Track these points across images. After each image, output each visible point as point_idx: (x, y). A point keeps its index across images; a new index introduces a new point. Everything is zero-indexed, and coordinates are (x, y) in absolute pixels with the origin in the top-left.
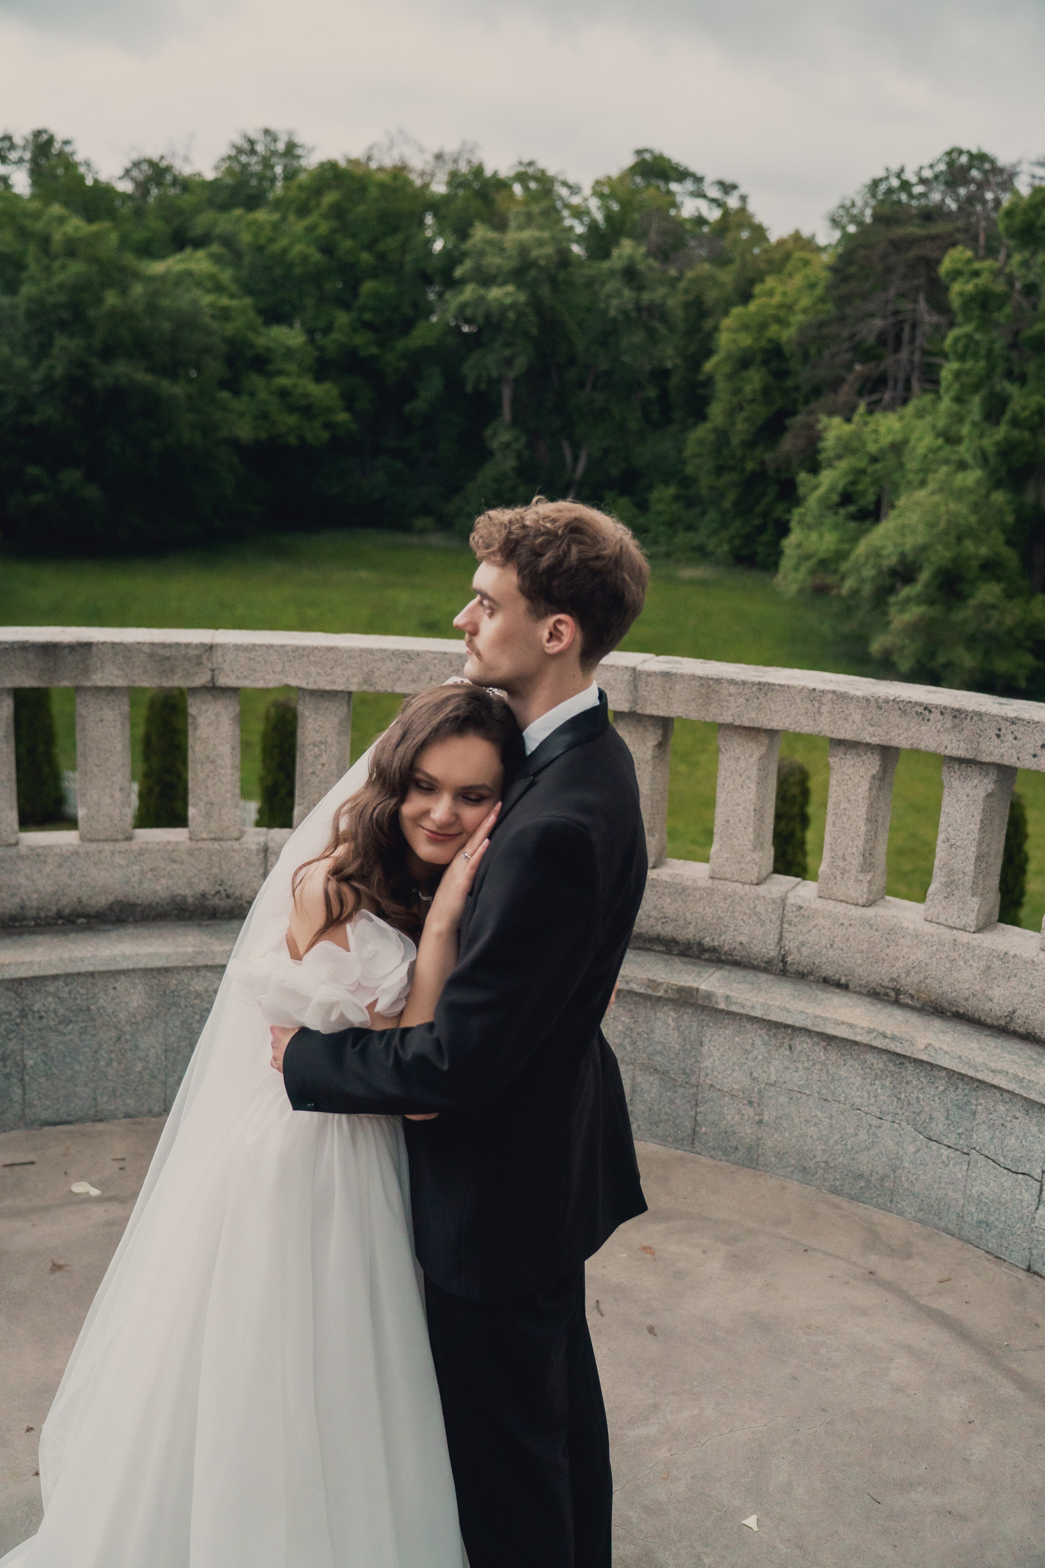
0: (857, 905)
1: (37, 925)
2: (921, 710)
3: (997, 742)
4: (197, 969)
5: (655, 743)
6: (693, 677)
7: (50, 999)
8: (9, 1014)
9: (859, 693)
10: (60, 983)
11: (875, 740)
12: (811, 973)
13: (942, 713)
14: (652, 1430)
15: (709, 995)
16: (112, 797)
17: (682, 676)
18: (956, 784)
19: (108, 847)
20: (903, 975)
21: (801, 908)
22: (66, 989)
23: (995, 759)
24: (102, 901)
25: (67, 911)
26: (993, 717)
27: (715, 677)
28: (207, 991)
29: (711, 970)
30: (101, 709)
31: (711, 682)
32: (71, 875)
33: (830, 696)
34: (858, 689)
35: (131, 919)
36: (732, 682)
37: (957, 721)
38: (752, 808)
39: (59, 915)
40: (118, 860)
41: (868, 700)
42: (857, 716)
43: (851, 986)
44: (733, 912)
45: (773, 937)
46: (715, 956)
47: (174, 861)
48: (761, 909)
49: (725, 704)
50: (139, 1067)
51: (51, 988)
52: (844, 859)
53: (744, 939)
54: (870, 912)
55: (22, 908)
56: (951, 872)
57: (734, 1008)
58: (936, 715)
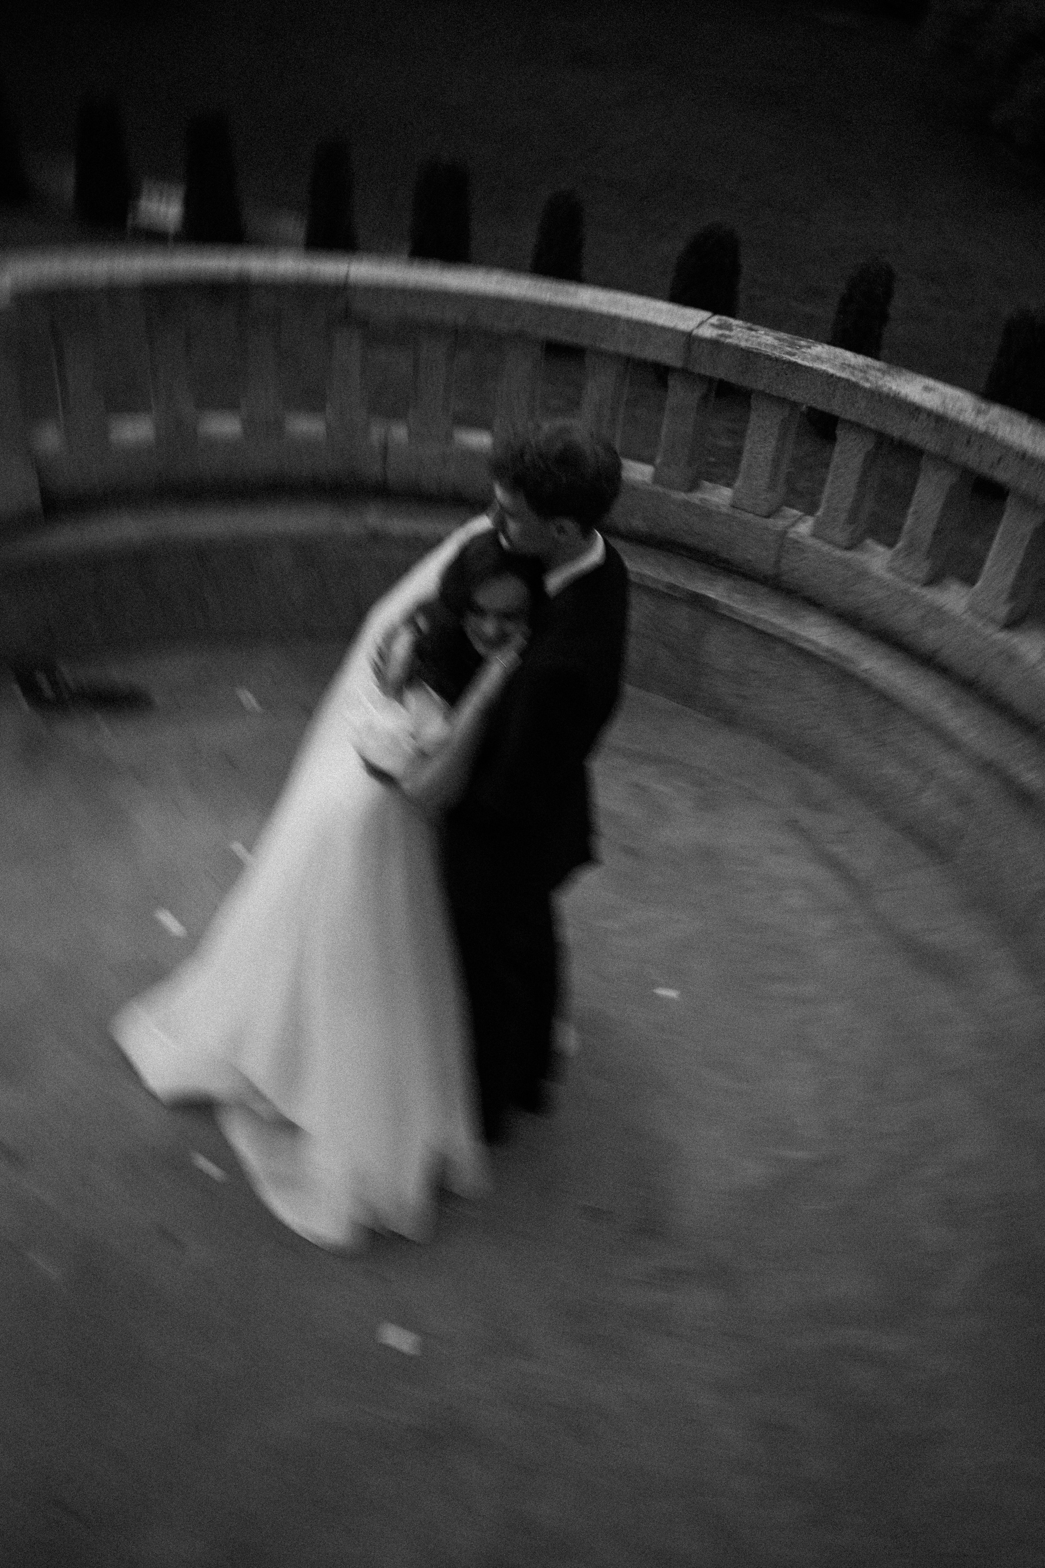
0: (839, 547)
3: (966, 448)
5: (701, 393)
6: (737, 348)
11: (873, 426)
12: (796, 592)
17: (728, 345)
18: (931, 471)
21: (796, 543)
24: (260, 475)
25: (235, 484)
29: (720, 579)
34: (867, 380)
35: (284, 492)
36: (768, 356)
37: (940, 424)
41: (872, 394)
42: (863, 403)
43: (825, 607)
44: (745, 536)
45: (773, 559)
46: (726, 566)
48: (766, 537)
49: (760, 375)
52: (836, 510)
53: (752, 557)
54: (849, 555)
56: (914, 538)
57: (734, 615)
58: (923, 416)
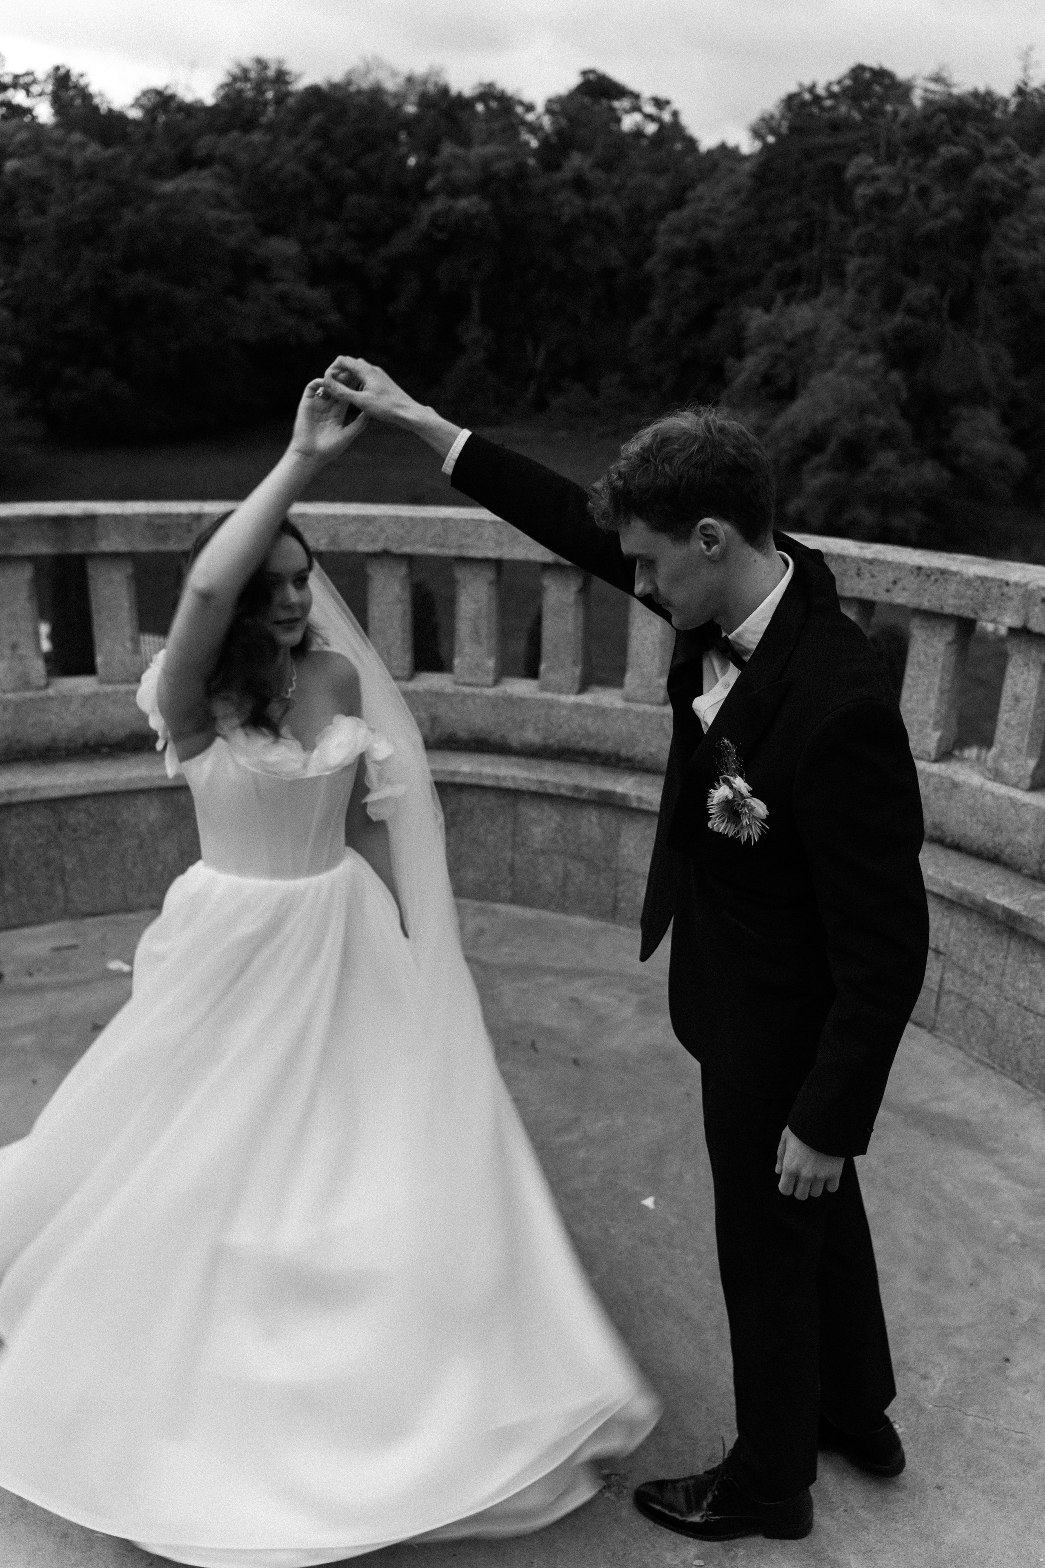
3: (857, 579)
7: (82, 815)
8: (48, 827)
14: (574, 1136)
15: (624, 796)
16: (123, 645)
19: (122, 688)
23: (856, 594)
25: (92, 743)
26: (855, 560)
30: (109, 571)
32: (93, 713)
38: (657, 641)
39: (86, 745)
50: (160, 868)
51: (82, 805)
57: (645, 806)
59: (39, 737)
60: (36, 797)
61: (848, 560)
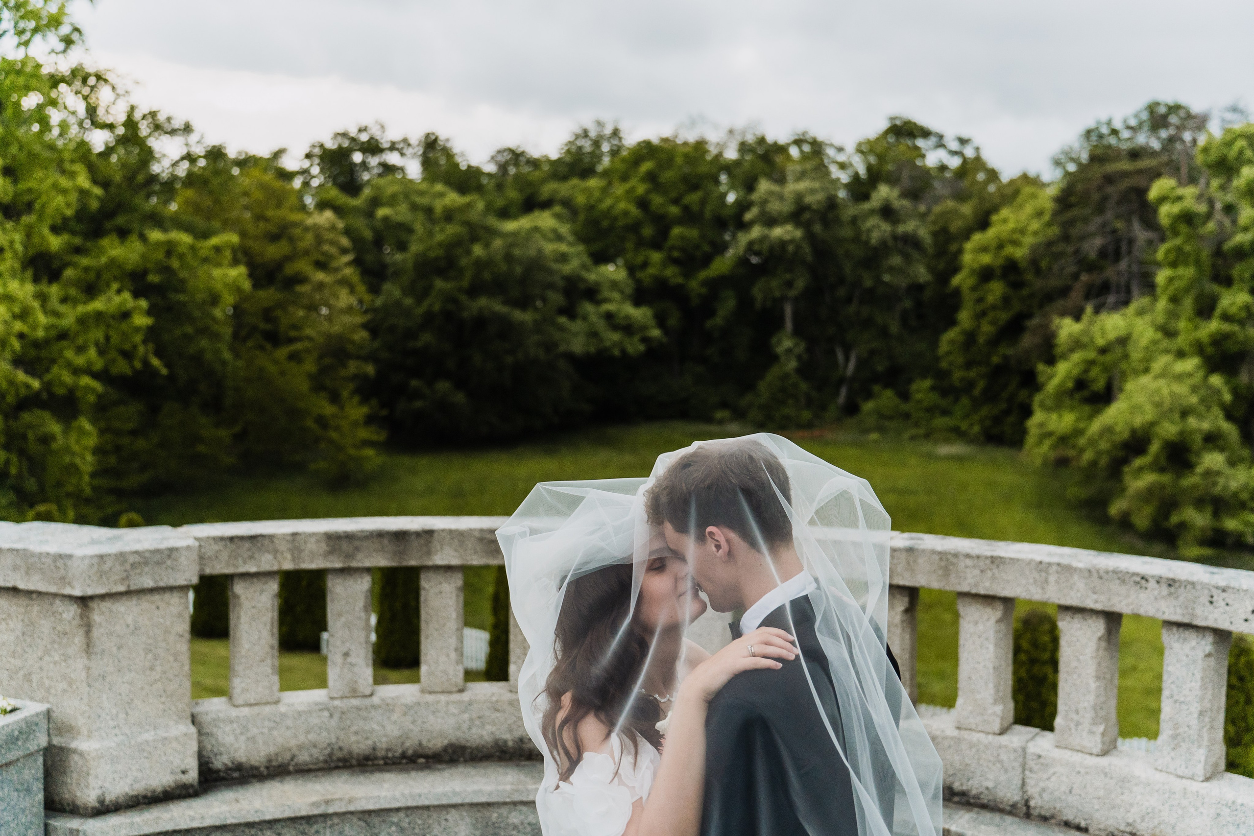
0: (1091, 754)
1: (386, 764)
2: (1138, 579)
3: (1210, 608)
4: (515, 804)
5: (902, 608)
6: (934, 552)
7: (393, 828)
9: (1081, 565)
10: (402, 815)
11: (1099, 607)
12: (1053, 817)
13: (1158, 582)
16: (448, 656)
17: (923, 551)
18: (1176, 646)
19: (443, 698)
20: (1139, 821)
21: (1039, 757)
22: (407, 820)
23: (1211, 623)
24: (437, 744)
25: (410, 752)
26: (1205, 586)
27: (952, 552)
28: (522, 823)
29: (962, 812)
30: (440, 583)
31: (949, 557)
32: (414, 722)
33: (1055, 568)
34: (1080, 561)
35: (462, 759)
36: (968, 556)
37: (1172, 589)
38: (991, 666)
39: (404, 756)
40: (453, 709)
41: (1089, 571)
42: (1081, 585)
43: (1091, 830)
44: (979, 759)
45: (1017, 782)
46: (964, 799)
47: (497, 710)
48: (1004, 757)
49: (962, 575)
51: (395, 819)
52: (1077, 712)
53: (990, 785)
54: (1104, 761)
55: (374, 749)
56: (1176, 727)
58: (1152, 584)
59: (359, 745)
60: (352, 808)
61: (1199, 587)
